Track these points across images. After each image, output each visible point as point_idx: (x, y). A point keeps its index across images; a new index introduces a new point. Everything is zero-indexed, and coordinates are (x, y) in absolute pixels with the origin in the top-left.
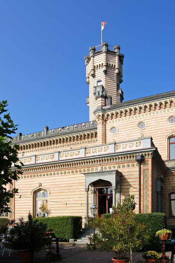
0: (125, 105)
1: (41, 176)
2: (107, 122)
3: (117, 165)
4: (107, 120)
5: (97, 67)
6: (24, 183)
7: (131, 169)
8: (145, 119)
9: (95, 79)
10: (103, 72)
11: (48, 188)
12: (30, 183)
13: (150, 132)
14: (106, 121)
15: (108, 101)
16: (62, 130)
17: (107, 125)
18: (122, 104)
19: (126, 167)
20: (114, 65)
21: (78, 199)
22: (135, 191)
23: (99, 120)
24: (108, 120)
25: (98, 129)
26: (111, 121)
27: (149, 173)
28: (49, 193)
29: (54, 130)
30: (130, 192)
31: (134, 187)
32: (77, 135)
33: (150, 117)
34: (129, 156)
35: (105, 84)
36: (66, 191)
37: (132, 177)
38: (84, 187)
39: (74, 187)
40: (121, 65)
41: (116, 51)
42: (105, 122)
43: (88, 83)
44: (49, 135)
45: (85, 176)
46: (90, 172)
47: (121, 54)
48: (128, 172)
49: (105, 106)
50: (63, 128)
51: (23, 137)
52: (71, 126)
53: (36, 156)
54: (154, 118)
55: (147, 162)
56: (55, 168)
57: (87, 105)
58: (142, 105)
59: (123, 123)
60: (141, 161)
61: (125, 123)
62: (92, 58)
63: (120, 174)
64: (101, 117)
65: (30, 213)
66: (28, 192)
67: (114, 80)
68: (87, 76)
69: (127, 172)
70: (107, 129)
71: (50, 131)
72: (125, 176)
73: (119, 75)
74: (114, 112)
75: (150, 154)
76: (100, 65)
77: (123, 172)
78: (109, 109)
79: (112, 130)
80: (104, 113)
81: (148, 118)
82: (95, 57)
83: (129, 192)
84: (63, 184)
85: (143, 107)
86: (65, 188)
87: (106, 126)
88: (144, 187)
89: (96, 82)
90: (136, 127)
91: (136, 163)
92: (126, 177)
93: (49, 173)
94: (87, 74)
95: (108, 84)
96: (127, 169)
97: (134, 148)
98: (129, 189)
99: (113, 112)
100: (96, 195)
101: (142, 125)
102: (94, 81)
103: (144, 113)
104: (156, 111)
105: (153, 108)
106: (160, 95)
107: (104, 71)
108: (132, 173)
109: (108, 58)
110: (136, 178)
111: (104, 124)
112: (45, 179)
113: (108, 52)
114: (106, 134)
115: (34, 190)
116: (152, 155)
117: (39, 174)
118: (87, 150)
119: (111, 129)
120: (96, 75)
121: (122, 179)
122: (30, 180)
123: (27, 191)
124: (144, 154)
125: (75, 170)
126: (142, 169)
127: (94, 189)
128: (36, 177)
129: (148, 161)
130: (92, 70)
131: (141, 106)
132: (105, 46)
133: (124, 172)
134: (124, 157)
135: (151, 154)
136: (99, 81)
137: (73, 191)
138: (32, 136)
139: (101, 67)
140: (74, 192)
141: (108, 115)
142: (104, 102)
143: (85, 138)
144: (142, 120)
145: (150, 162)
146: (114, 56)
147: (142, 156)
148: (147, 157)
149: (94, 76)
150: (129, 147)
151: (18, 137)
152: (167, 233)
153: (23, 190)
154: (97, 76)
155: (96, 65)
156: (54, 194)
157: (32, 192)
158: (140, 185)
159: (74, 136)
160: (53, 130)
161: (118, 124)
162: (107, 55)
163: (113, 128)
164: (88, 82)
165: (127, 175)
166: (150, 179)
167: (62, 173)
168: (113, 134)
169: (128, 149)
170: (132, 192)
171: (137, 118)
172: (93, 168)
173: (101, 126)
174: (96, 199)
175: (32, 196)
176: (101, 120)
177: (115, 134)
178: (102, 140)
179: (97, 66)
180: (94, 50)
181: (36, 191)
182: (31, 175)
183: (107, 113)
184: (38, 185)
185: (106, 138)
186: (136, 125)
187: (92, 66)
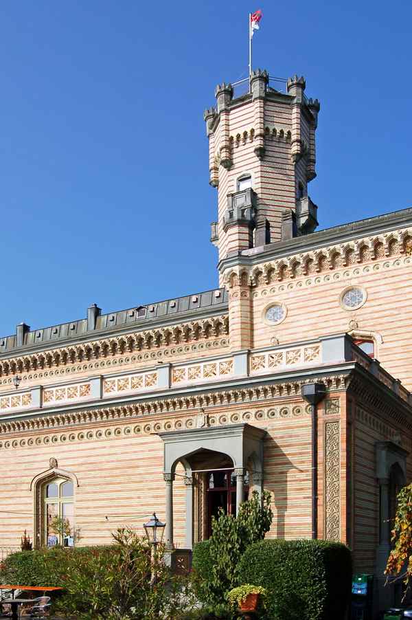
0: (303, 244)
1: (56, 440)
2: (257, 290)
3: (253, 411)
4: (255, 287)
5: (238, 140)
6: (13, 460)
7: (291, 420)
8: (361, 279)
9: (232, 172)
10: (254, 154)
11: (73, 473)
12: (27, 459)
13: (376, 315)
14: (252, 288)
15: (259, 234)
16: (137, 314)
17: (255, 299)
18: (296, 240)
19: (277, 414)
20: (285, 132)
21: (153, 501)
22: (301, 481)
23: (232, 287)
24: (260, 287)
25: (230, 311)
26: (268, 288)
27: (340, 430)
28: (76, 485)
29: (115, 315)
30: (288, 483)
31: (300, 467)
32: (175, 327)
33: (377, 273)
34: (283, 385)
35: (259, 185)
36: (121, 479)
37: (293, 441)
38: (162, 470)
39: (140, 470)
40: (312, 132)
41: (293, 92)
42: (251, 291)
43: (214, 183)
44: (102, 328)
45: (164, 440)
46: (183, 428)
47: (311, 100)
48: (284, 429)
49: (251, 246)
50: (139, 309)
51: (31, 335)
52: (161, 304)
53: (42, 388)
54: (386, 276)
55: (333, 402)
56: (90, 420)
57: (214, 243)
58: (352, 243)
59: (300, 293)
60: (319, 398)
61: (306, 293)
62: (223, 117)
63: (261, 435)
64: (237, 279)
65: (27, 536)
66: (24, 483)
67: (288, 172)
68: (212, 166)
69: (280, 429)
70: (255, 309)
71: (103, 319)
72: (276, 438)
73: (305, 158)
74: (274, 264)
75: (342, 379)
76: (245, 133)
77: (269, 428)
78: (260, 256)
79: (270, 314)
80: (247, 267)
81: (371, 278)
82: (232, 112)
83: (286, 481)
84: (113, 461)
85: (355, 249)
86: (118, 472)
87: (252, 301)
88: (328, 468)
89: (235, 183)
90: (337, 304)
91: (304, 405)
92: (278, 442)
93: (76, 433)
94: (211, 161)
95: (270, 186)
96: (281, 420)
97: (301, 364)
98: (286, 473)
99: (273, 262)
100: (199, 490)
101: (353, 298)
102: (231, 178)
103: (358, 265)
104: (393, 256)
105: (383, 249)
106: (403, 215)
107: (256, 150)
108: (296, 431)
109: (268, 113)
110: (306, 444)
111: (248, 296)
112: (66, 448)
113: (270, 97)
114: (252, 325)
115: (37, 478)
116: (349, 382)
117: (50, 436)
118: (175, 371)
119: (267, 310)
120: (234, 161)
121: (268, 447)
122: (27, 452)
123: (19, 480)
124: (324, 379)
125: (142, 425)
126: (320, 422)
127: (193, 474)
128: (42, 443)
129: (337, 398)
130: (224, 150)
131: (348, 246)
132: (258, 82)
133: (273, 430)
134: (273, 389)
135: (346, 380)
136: (243, 179)
137: (137, 478)
138: (56, 333)
139: (248, 140)
140: (142, 482)
141: (258, 273)
142: (247, 237)
143: (197, 336)
144: (354, 283)
145: (342, 402)
146: (288, 106)
147: (320, 386)
148: (333, 388)
149: (228, 164)
150: (287, 363)
151: (20, 335)
152: (250, 595)
153: (10, 477)
154: (236, 166)
155: (233, 134)
156: (88, 489)
157: (33, 485)
158: (315, 463)
159: (168, 330)
160: (113, 315)
161: (286, 296)
162: (264, 104)
163: (273, 306)
164: (215, 181)
165: (282, 437)
166: (343, 446)
167: (110, 433)
168: (272, 323)
169: (283, 367)
170: (294, 483)
171: (339, 279)
172: (191, 418)
173: (239, 302)
174: (199, 501)
175: (32, 494)
176: (239, 288)
177: (279, 322)
178: (242, 340)
179: (238, 136)
180: (230, 93)
181: (44, 479)
182: (29, 438)
183: (255, 267)
184: (48, 465)
185: (252, 336)
186: (336, 298)
187: (224, 138)
